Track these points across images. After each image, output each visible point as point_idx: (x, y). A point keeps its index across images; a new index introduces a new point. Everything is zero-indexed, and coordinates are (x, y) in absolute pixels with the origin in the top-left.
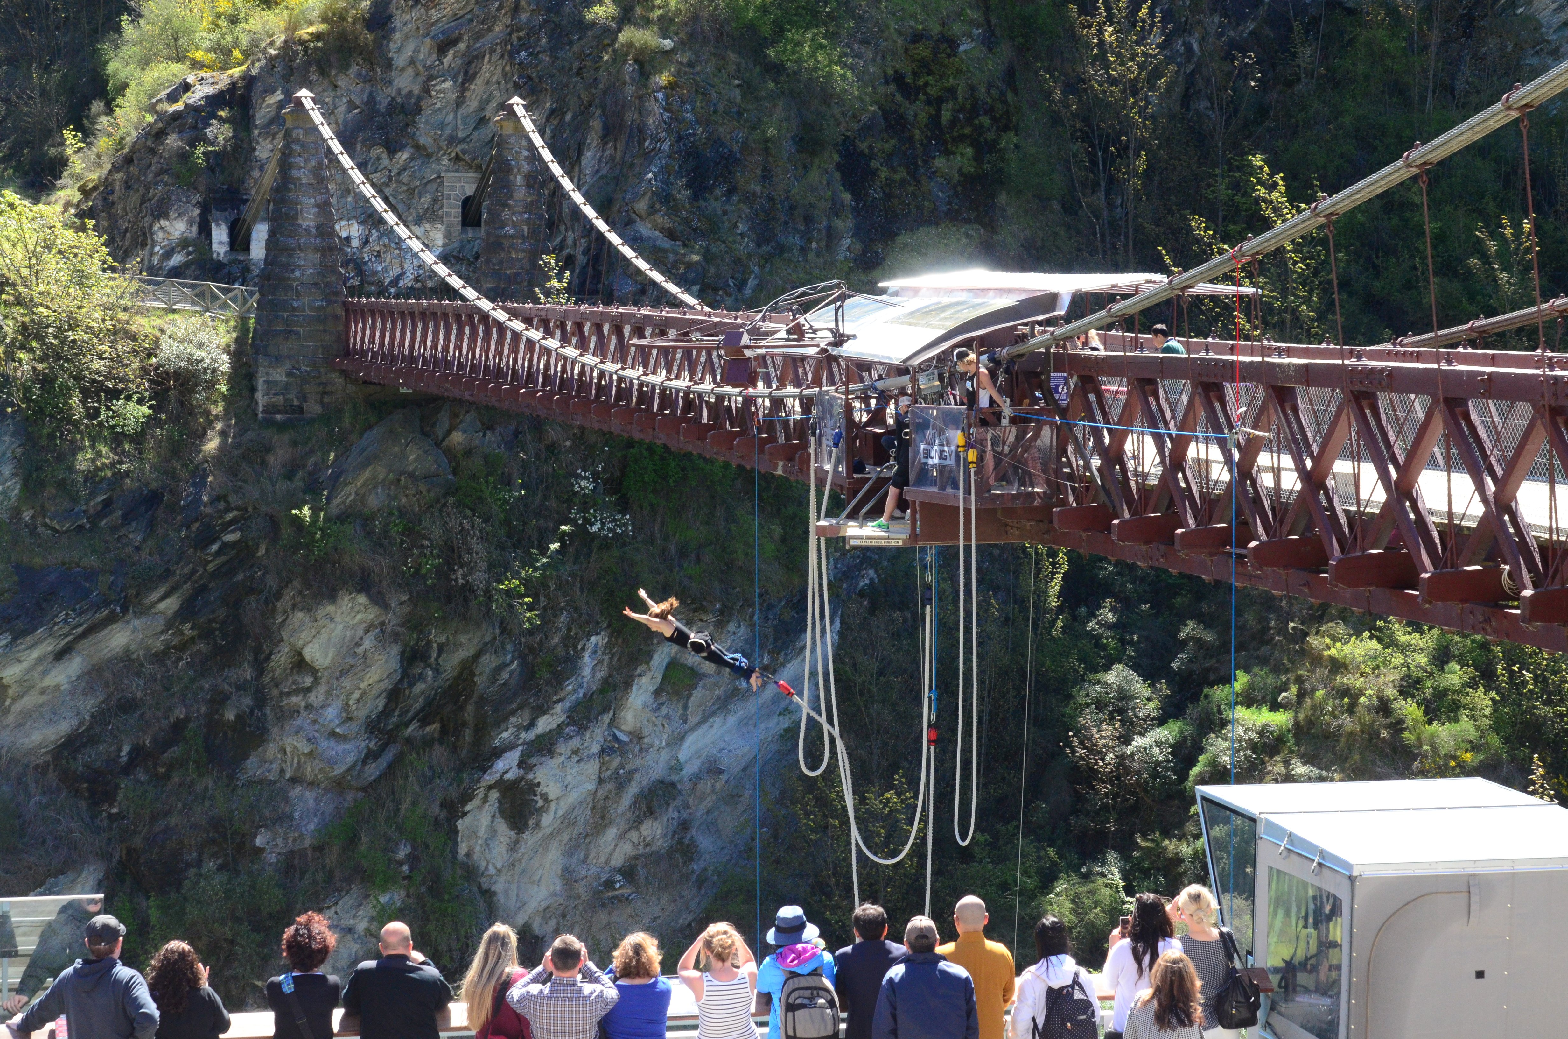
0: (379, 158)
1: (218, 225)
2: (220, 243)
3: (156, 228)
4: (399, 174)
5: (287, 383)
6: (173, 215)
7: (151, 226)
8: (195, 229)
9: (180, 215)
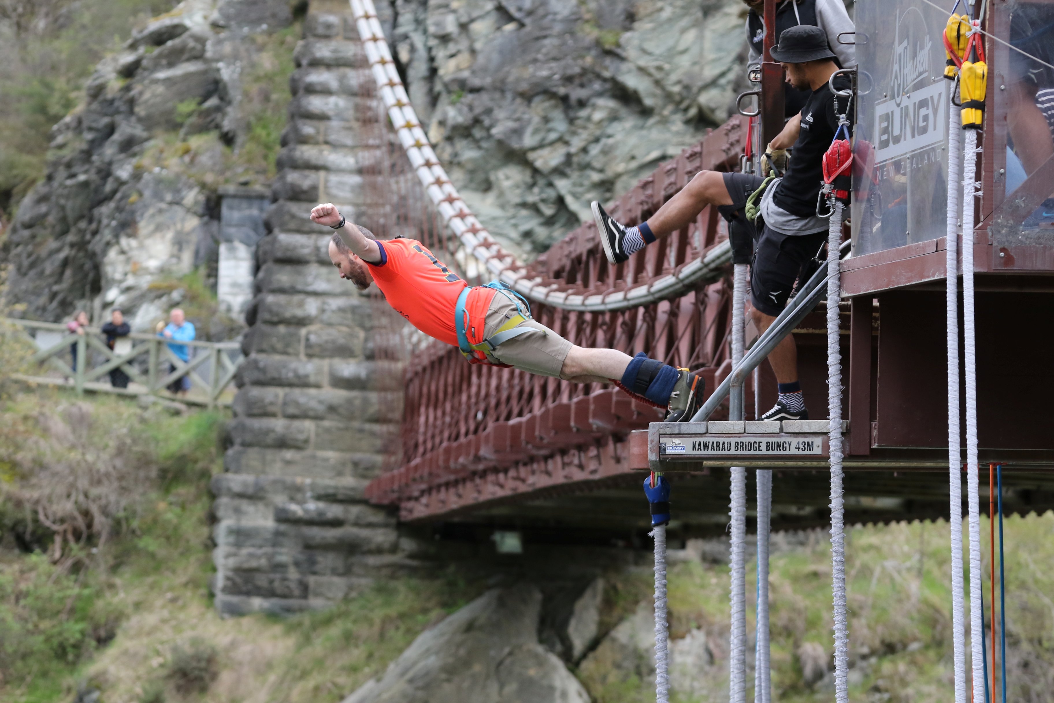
0: (546, 120)
1: (232, 250)
2: (235, 285)
3: (112, 254)
4: (585, 150)
5: (278, 534)
6: (144, 226)
7: (104, 252)
8: (187, 257)
9: (159, 228)
